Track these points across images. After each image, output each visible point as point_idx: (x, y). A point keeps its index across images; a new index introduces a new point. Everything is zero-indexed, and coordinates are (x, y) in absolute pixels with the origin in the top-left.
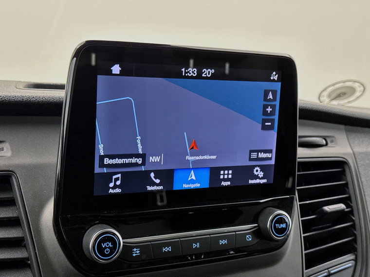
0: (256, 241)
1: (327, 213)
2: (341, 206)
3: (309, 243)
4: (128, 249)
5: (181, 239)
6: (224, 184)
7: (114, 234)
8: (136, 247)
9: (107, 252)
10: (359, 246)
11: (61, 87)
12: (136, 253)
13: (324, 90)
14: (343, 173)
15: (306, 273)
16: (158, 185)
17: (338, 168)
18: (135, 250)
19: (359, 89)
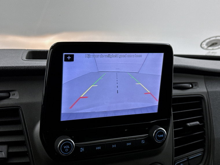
5: (106, 143)
7: (71, 142)
8: (82, 147)
9: (66, 150)
12: (82, 150)
13: (204, 41)
15: (175, 159)
18: (81, 148)
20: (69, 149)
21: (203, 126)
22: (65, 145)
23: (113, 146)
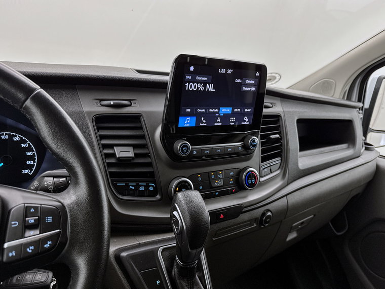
0: (243, 150)
1: (271, 138)
2: (278, 136)
3: (263, 152)
4: (192, 151)
6: (231, 124)
10: (283, 154)
11: (167, 74)
14: (278, 120)
16: (204, 123)
17: (277, 118)
19: (278, 77)
20: (187, 151)
21: (281, 139)
22: (184, 146)
23: (218, 151)
